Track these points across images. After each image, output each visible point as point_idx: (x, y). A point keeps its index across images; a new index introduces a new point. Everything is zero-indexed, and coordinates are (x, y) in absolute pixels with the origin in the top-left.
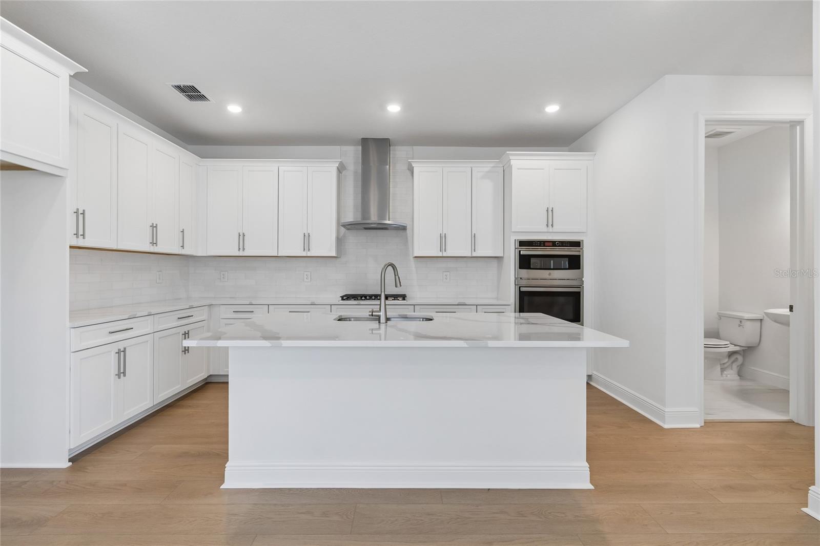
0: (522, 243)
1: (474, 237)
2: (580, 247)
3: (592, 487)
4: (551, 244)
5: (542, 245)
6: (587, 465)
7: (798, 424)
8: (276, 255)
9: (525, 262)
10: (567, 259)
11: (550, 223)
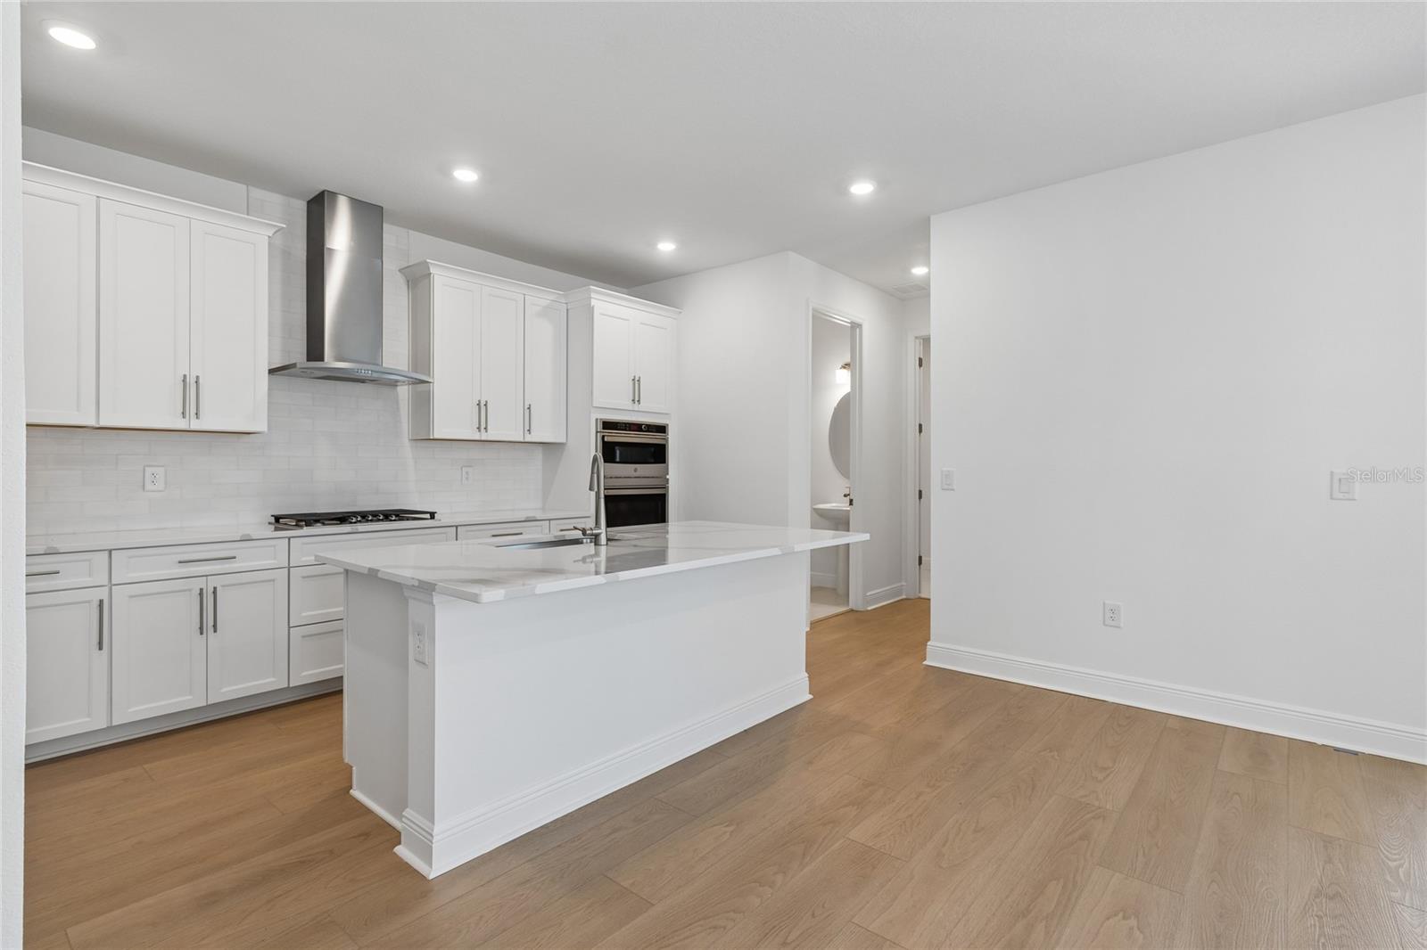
0: (608, 425)
1: (529, 410)
2: (665, 433)
3: (811, 697)
4: (637, 427)
5: (628, 428)
6: (807, 675)
7: (857, 611)
9: (610, 452)
10: (653, 449)
11: (636, 400)
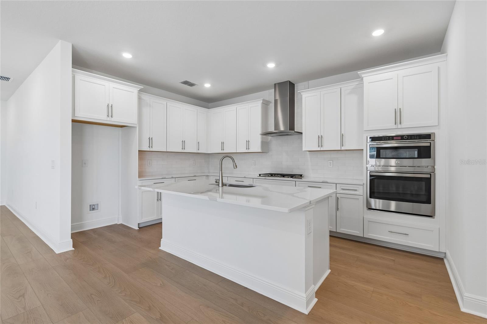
0: (373, 139)
1: (342, 136)
2: (430, 139)
4: (400, 138)
5: (391, 139)
8: (235, 152)
10: (417, 150)
11: (398, 121)
